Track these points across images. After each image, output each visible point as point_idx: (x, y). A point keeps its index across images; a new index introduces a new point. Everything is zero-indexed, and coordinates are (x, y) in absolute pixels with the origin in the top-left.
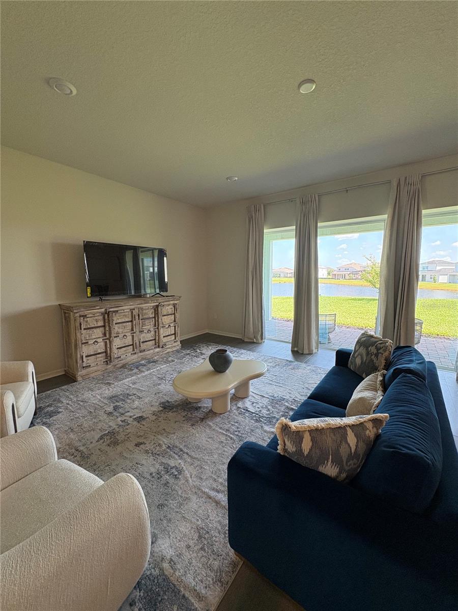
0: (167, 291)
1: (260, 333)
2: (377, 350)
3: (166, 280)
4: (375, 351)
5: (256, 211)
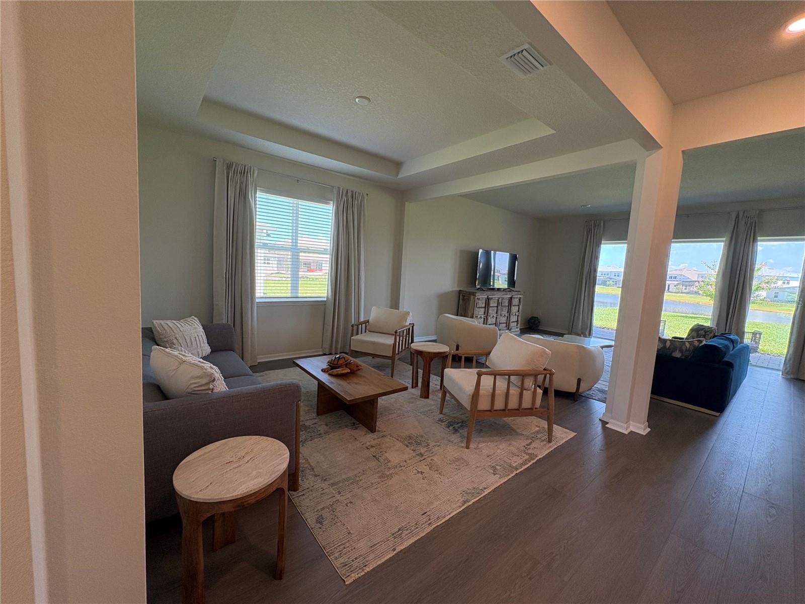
0: (514, 287)
1: (588, 330)
2: (705, 333)
3: (515, 279)
4: (704, 333)
5: (595, 226)
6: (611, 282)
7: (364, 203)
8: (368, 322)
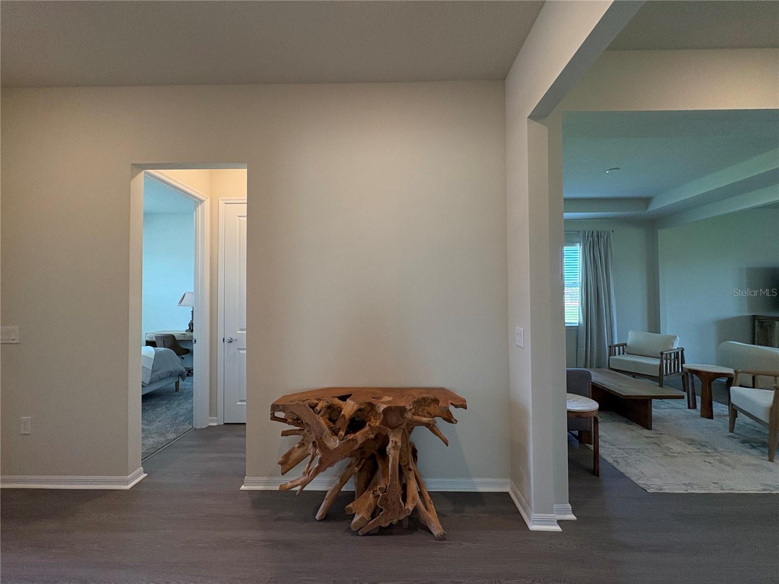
7: (610, 239)
8: (626, 345)
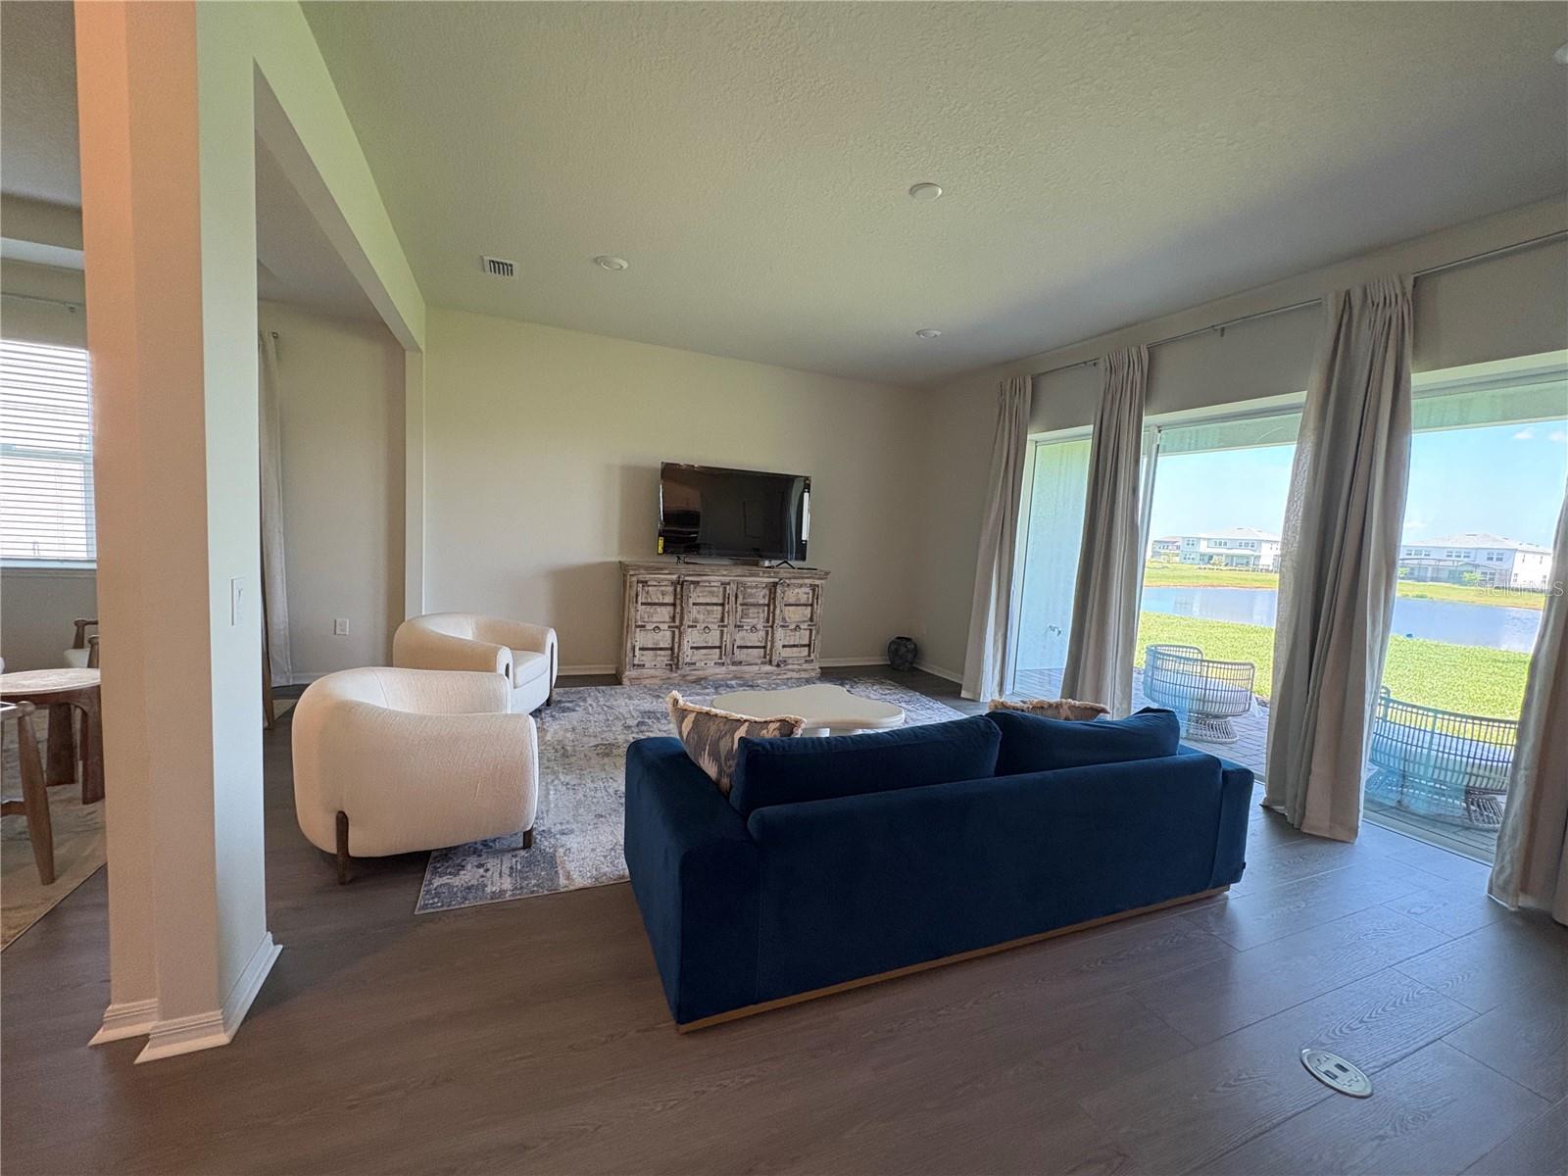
0: (804, 559)
3: (805, 538)
6: (1478, 575)
